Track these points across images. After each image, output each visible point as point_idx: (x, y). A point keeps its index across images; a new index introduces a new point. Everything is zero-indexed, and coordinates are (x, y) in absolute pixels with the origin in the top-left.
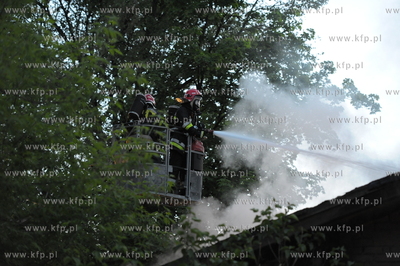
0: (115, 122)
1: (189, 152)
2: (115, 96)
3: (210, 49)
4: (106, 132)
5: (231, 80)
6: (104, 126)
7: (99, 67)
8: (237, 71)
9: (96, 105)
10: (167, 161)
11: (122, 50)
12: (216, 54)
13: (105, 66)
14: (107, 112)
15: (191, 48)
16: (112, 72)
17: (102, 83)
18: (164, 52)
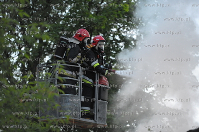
0: (23, 69)
1: (98, 86)
2: (23, 49)
3: (97, 13)
4: (16, 78)
5: (114, 36)
6: (15, 73)
7: (10, 27)
8: (118, 30)
9: (8, 56)
10: (80, 92)
11: (28, 13)
12: (102, 16)
13: (14, 26)
14: (17, 62)
15: (83, 12)
16: (21, 31)
17: (13, 40)
18: (61, 15)
